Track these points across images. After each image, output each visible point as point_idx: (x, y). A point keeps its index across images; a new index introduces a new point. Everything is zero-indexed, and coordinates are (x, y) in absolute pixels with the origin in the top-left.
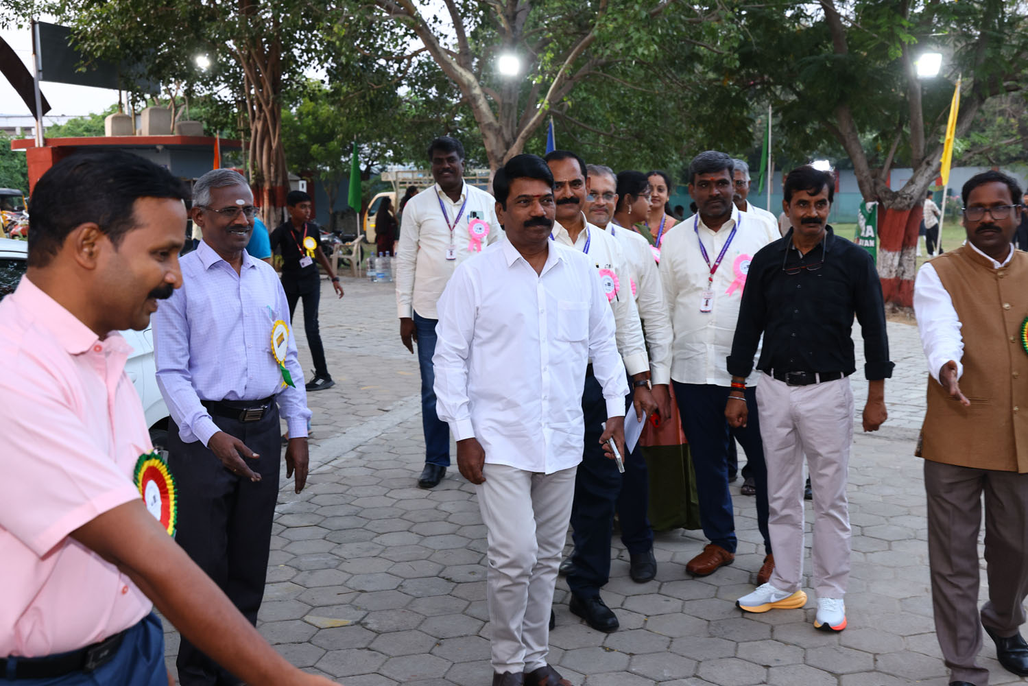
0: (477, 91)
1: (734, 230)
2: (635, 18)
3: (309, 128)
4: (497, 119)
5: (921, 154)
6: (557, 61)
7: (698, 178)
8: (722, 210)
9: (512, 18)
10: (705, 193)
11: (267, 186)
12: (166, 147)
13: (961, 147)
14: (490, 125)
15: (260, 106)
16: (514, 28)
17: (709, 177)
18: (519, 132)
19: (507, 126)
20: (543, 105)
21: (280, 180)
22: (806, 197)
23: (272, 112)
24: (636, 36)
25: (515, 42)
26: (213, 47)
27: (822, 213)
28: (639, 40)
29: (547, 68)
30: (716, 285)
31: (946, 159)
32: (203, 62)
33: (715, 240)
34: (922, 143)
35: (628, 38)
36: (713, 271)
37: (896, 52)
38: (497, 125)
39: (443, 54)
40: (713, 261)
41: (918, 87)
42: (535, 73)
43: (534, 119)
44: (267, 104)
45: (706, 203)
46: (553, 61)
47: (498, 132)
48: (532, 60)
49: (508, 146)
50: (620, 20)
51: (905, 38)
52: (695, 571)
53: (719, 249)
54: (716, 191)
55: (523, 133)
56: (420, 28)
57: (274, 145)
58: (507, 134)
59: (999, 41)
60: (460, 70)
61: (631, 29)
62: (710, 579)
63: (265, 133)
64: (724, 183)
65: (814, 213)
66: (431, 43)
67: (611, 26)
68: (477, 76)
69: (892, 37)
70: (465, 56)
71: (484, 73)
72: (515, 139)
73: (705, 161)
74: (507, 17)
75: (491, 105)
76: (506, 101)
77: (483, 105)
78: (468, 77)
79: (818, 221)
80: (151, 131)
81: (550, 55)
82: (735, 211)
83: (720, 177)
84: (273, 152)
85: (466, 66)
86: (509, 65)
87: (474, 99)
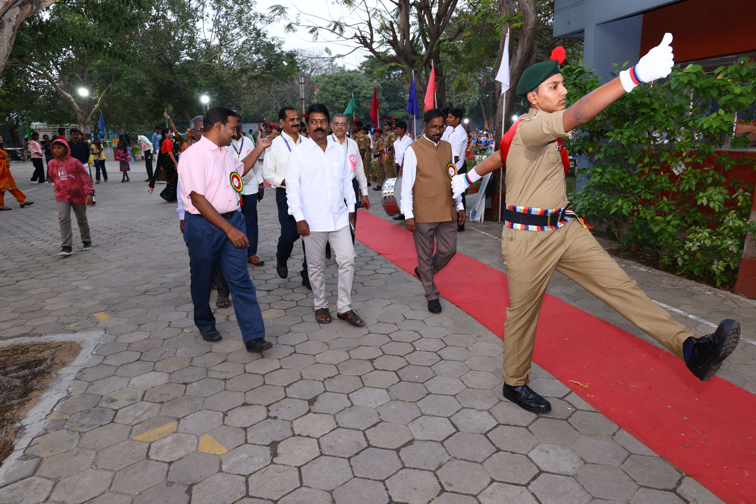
0: (73, 100)
2: (123, 86)
4: (80, 108)
6: (100, 93)
9: (83, 77)
14: (79, 111)
16: (84, 81)
18: (89, 113)
19: (85, 111)
20: (97, 106)
25: (85, 85)
29: (97, 94)
35: (121, 92)
38: (81, 111)
39: (59, 87)
42: (93, 95)
43: (94, 109)
47: (82, 113)
48: (92, 91)
49: (86, 118)
55: (91, 114)
58: (85, 114)
60: (65, 93)
67: (116, 88)
68: (72, 95)
71: (74, 95)
72: (88, 116)
74: (81, 77)
75: (78, 104)
76: (84, 104)
77: (75, 104)
78: (69, 95)
81: (97, 91)
85: (68, 92)
86: (83, 92)
87: (72, 103)
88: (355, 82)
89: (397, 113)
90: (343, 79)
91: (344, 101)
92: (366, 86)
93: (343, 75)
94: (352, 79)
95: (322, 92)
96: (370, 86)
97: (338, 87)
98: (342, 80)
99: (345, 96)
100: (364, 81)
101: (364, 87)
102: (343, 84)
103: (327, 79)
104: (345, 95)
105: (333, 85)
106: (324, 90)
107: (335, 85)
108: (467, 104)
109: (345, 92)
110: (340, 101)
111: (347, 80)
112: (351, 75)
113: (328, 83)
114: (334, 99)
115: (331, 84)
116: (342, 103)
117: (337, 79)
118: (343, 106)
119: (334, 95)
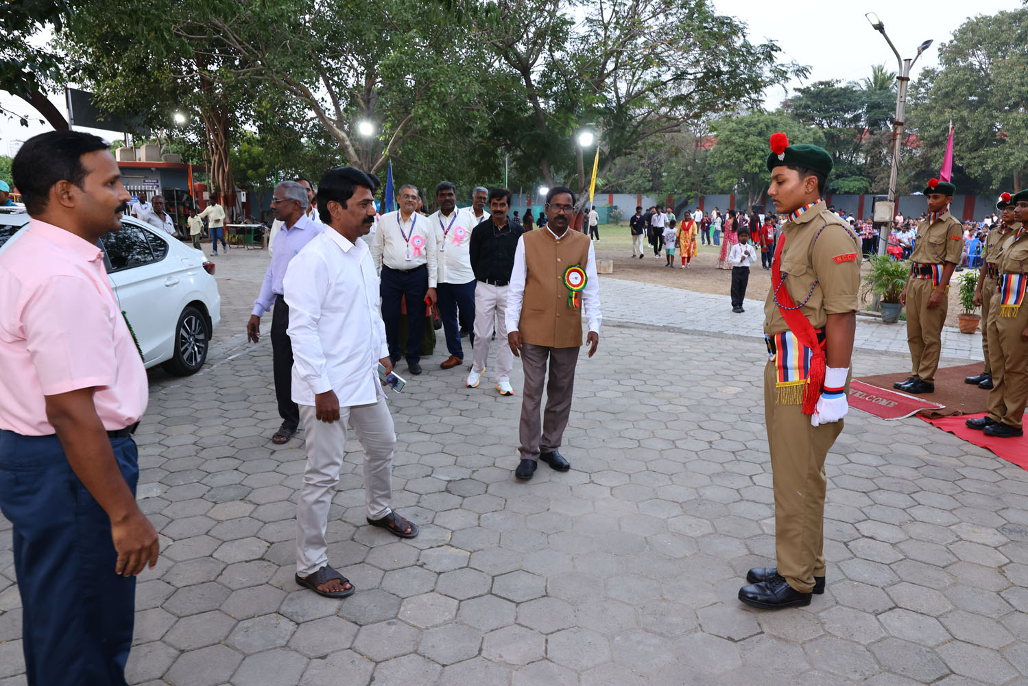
0: (348, 143)
1: (455, 216)
3: (246, 160)
4: (360, 159)
5: (583, 185)
6: (394, 127)
7: (440, 192)
8: (450, 207)
9: (367, 102)
10: (443, 199)
11: (222, 194)
12: (157, 169)
13: (601, 182)
14: (355, 163)
15: (217, 146)
16: (368, 108)
17: (444, 192)
18: (372, 167)
19: (365, 163)
20: (385, 152)
21: (230, 191)
22: (496, 201)
23: (224, 150)
24: (434, 117)
25: (370, 115)
26: (186, 110)
27: (503, 209)
28: (436, 120)
29: (388, 131)
30: (446, 240)
31: (592, 188)
32: (179, 118)
33: (447, 221)
34: (583, 180)
36: (446, 234)
37: (569, 132)
38: (360, 163)
39: (328, 120)
40: (446, 229)
41: (582, 151)
42: (381, 134)
43: (381, 160)
44: (221, 145)
45: (444, 203)
46: (391, 128)
48: (379, 126)
50: (426, 108)
51: (573, 125)
52: (444, 366)
53: (448, 224)
54: (448, 198)
55: (375, 168)
56: (314, 105)
57: (226, 170)
59: (624, 128)
60: (338, 130)
61: (432, 113)
62: (451, 369)
63: (220, 163)
64: (451, 194)
65: (499, 209)
66: (320, 113)
67: (420, 112)
68: (348, 134)
69: (567, 124)
70: (340, 122)
71: (351, 133)
73: (443, 185)
74: (364, 101)
75: (356, 151)
76: (365, 149)
77: (351, 150)
78: (343, 134)
79: (501, 212)
80: (146, 160)
81: (388, 125)
82: (456, 209)
83: (449, 192)
84: (226, 174)
85: (342, 128)
86: (366, 129)
87: (346, 147)
88: (781, 130)
89: (847, 182)
90: (762, 125)
91: (759, 162)
92: (801, 136)
93: (762, 118)
94: (775, 126)
95: (723, 147)
96: (806, 136)
97: (752, 138)
98: (760, 126)
99: (762, 153)
100: (796, 129)
101: (796, 138)
102: (760, 134)
103: (734, 125)
104: (763, 150)
105: (743, 134)
106: (726, 143)
107: (747, 135)
108: (1001, 168)
109: (763, 146)
110: (752, 162)
111: (767, 127)
112: (773, 118)
113: (735, 131)
114: (743, 157)
115: (740, 134)
116: (756, 165)
117: (750, 125)
118: (757, 170)
119: (744, 152)
